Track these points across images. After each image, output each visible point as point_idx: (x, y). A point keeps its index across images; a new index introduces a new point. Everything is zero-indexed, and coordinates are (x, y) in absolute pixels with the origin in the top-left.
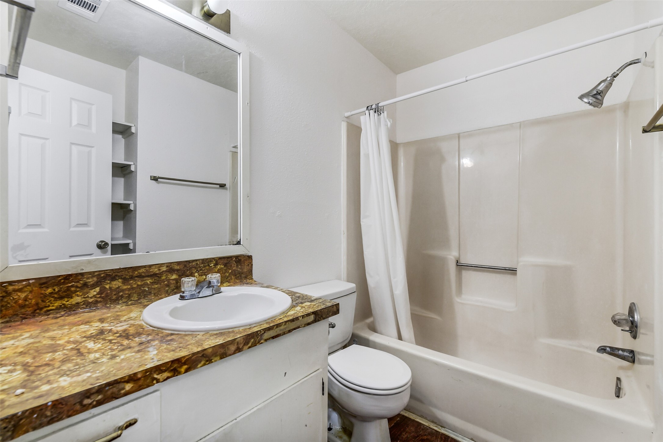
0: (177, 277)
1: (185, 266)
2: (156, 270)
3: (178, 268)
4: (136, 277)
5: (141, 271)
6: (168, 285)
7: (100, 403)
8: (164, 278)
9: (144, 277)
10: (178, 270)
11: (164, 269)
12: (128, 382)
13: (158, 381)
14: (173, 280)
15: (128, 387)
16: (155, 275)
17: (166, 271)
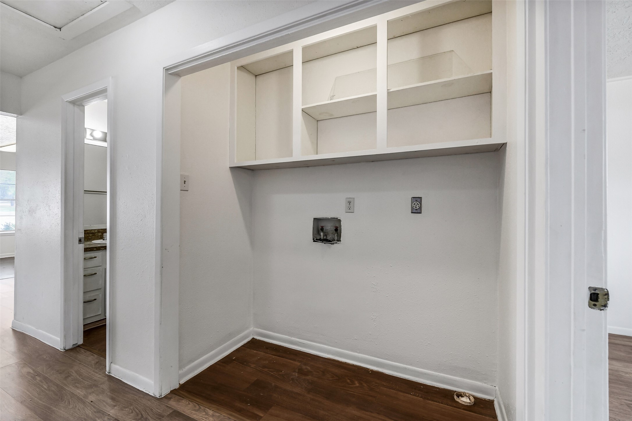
0: (101, 234)
1: (104, 231)
2: (93, 232)
3: (102, 231)
4: (87, 233)
5: (88, 231)
6: (97, 237)
7: (89, 251)
8: (96, 234)
9: (89, 233)
10: (101, 232)
11: (96, 231)
12: (95, 248)
13: (101, 250)
14: (100, 235)
15: (95, 249)
16: (93, 233)
17: (97, 232)
